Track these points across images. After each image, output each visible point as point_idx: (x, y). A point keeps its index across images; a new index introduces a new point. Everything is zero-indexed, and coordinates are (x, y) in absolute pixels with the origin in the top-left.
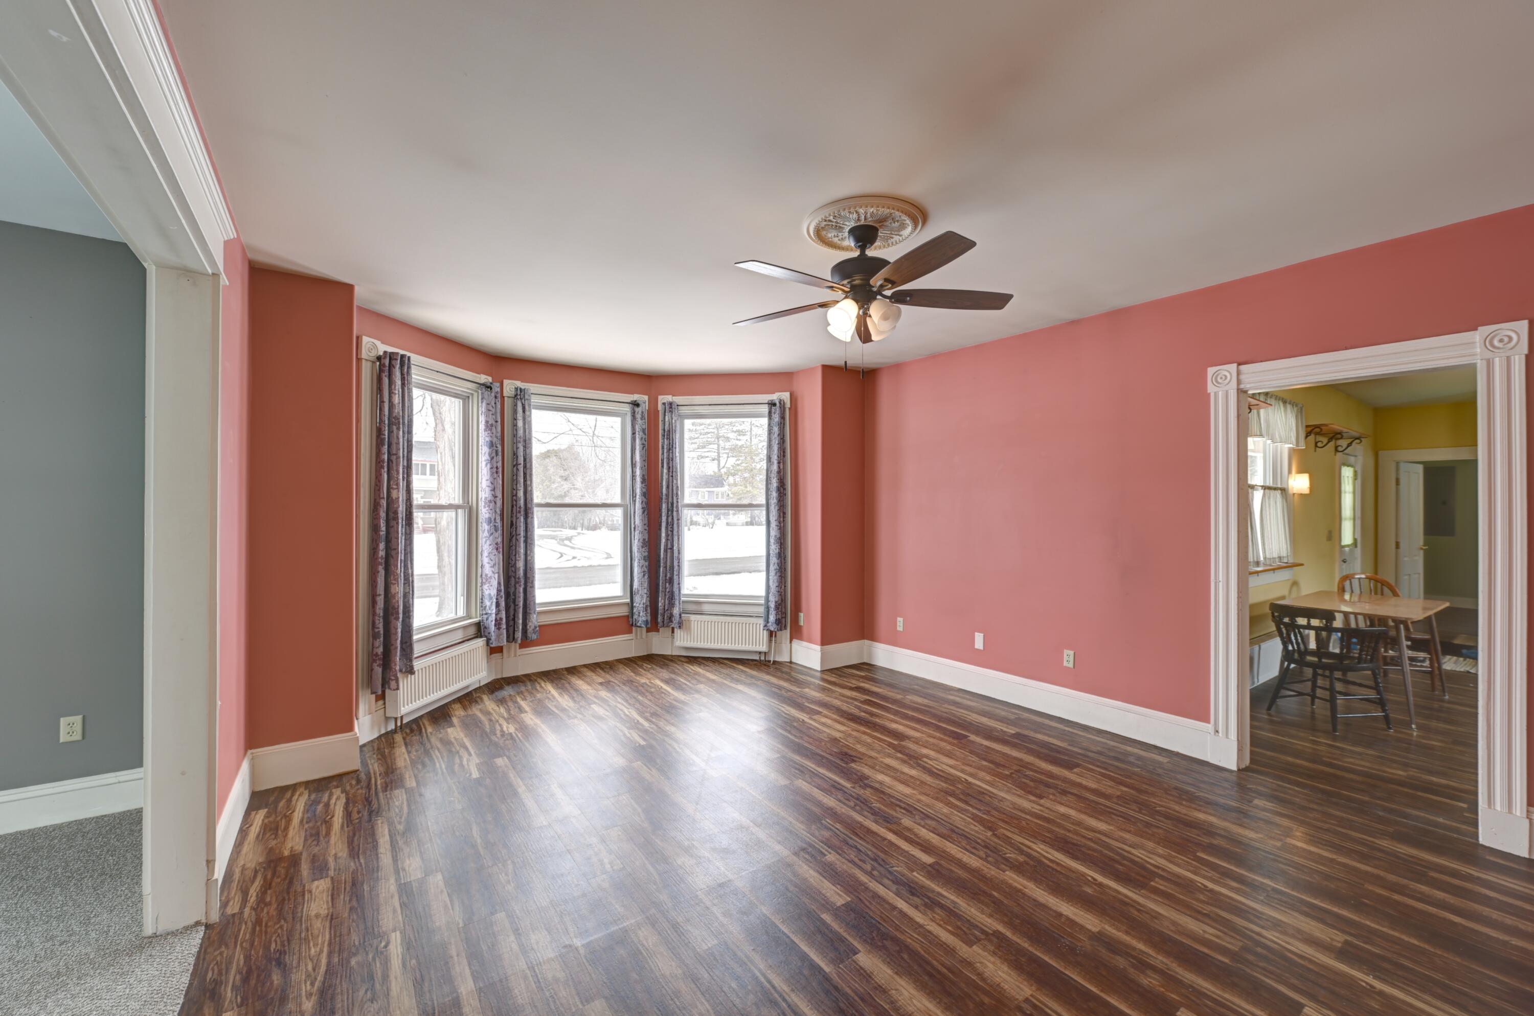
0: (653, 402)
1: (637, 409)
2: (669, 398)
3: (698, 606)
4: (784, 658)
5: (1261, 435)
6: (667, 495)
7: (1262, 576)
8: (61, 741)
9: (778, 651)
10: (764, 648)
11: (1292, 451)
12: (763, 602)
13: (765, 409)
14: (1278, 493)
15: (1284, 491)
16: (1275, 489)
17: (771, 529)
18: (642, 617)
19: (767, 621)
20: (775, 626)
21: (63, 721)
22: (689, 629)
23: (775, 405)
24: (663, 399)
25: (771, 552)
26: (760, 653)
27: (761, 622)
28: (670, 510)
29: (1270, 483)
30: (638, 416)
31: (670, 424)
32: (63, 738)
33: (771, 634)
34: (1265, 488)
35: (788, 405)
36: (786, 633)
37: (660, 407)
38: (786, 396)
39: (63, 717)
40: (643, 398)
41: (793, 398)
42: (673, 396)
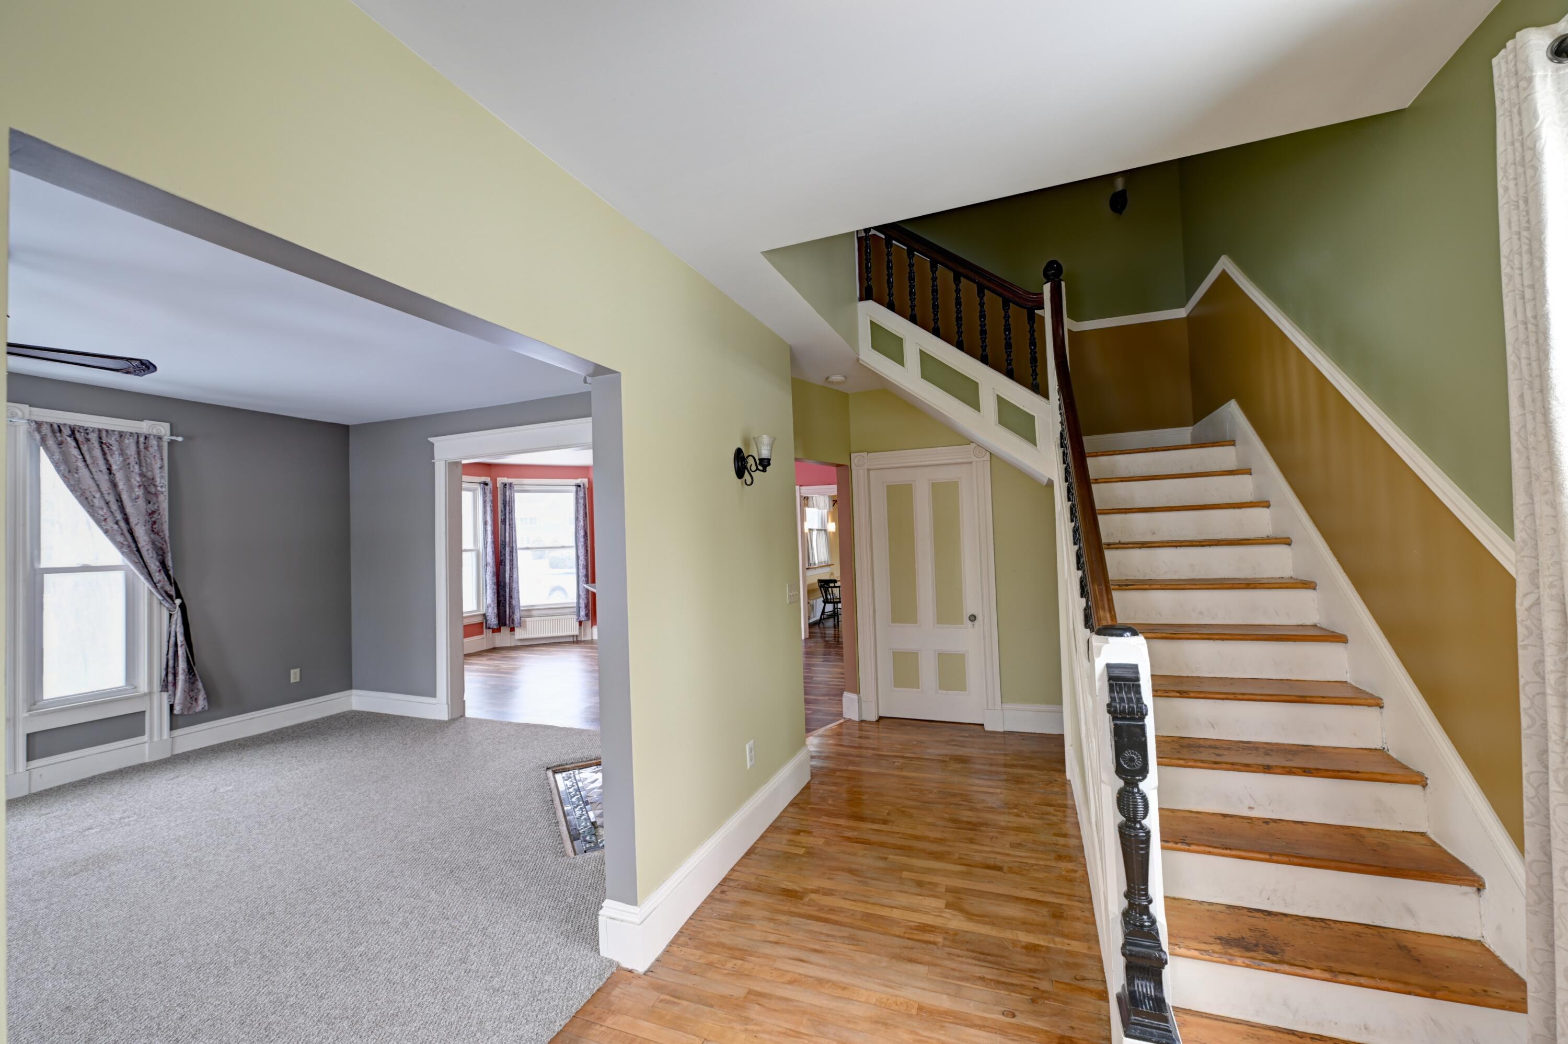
0: (495, 482)
1: (486, 487)
2: (506, 480)
3: (529, 612)
4: (588, 638)
5: (813, 507)
6: (509, 542)
7: (817, 570)
8: (292, 682)
9: (585, 635)
10: (576, 632)
11: (828, 513)
12: (575, 605)
13: (574, 488)
14: (823, 532)
15: (825, 530)
16: (822, 530)
17: (580, 560)
18: (493, 621)
19: (578, 615)
20: (585, 618)
21: (292, 671)
22: (525, 627)
23: (580, 486)
24: (501, 480)
25: (580, 574)
26: (573, 636)
27: (575, 617)
28: (511, 552)
29: (820, 528)
30: (488, 492)
31: (510, 497)
32: (292, 681)
33: (580, 623)
34: (817, 530)
35: (587, 486)
36: (590, 622)
37: (498, 485)
38: (585, 481)
39: (292, 669)
40: (488, 479)
41: (590, 483)
42: (508, 478)
